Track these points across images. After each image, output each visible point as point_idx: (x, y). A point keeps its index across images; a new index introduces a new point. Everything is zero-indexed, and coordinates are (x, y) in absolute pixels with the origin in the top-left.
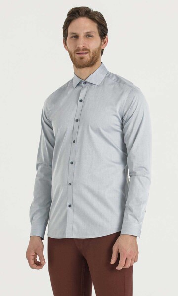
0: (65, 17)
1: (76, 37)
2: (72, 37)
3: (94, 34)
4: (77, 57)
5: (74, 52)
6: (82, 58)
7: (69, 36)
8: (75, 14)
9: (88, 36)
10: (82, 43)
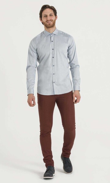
0: (40, 9)
1: (46, 16)
2: (44, 17)
3: (52, 14)
4: (47, 24)
5: (46, 22)
6: (49, 24)
7: (43, 16)
8: (45, 7)
9: (51, 15)
10: (49, 18)
